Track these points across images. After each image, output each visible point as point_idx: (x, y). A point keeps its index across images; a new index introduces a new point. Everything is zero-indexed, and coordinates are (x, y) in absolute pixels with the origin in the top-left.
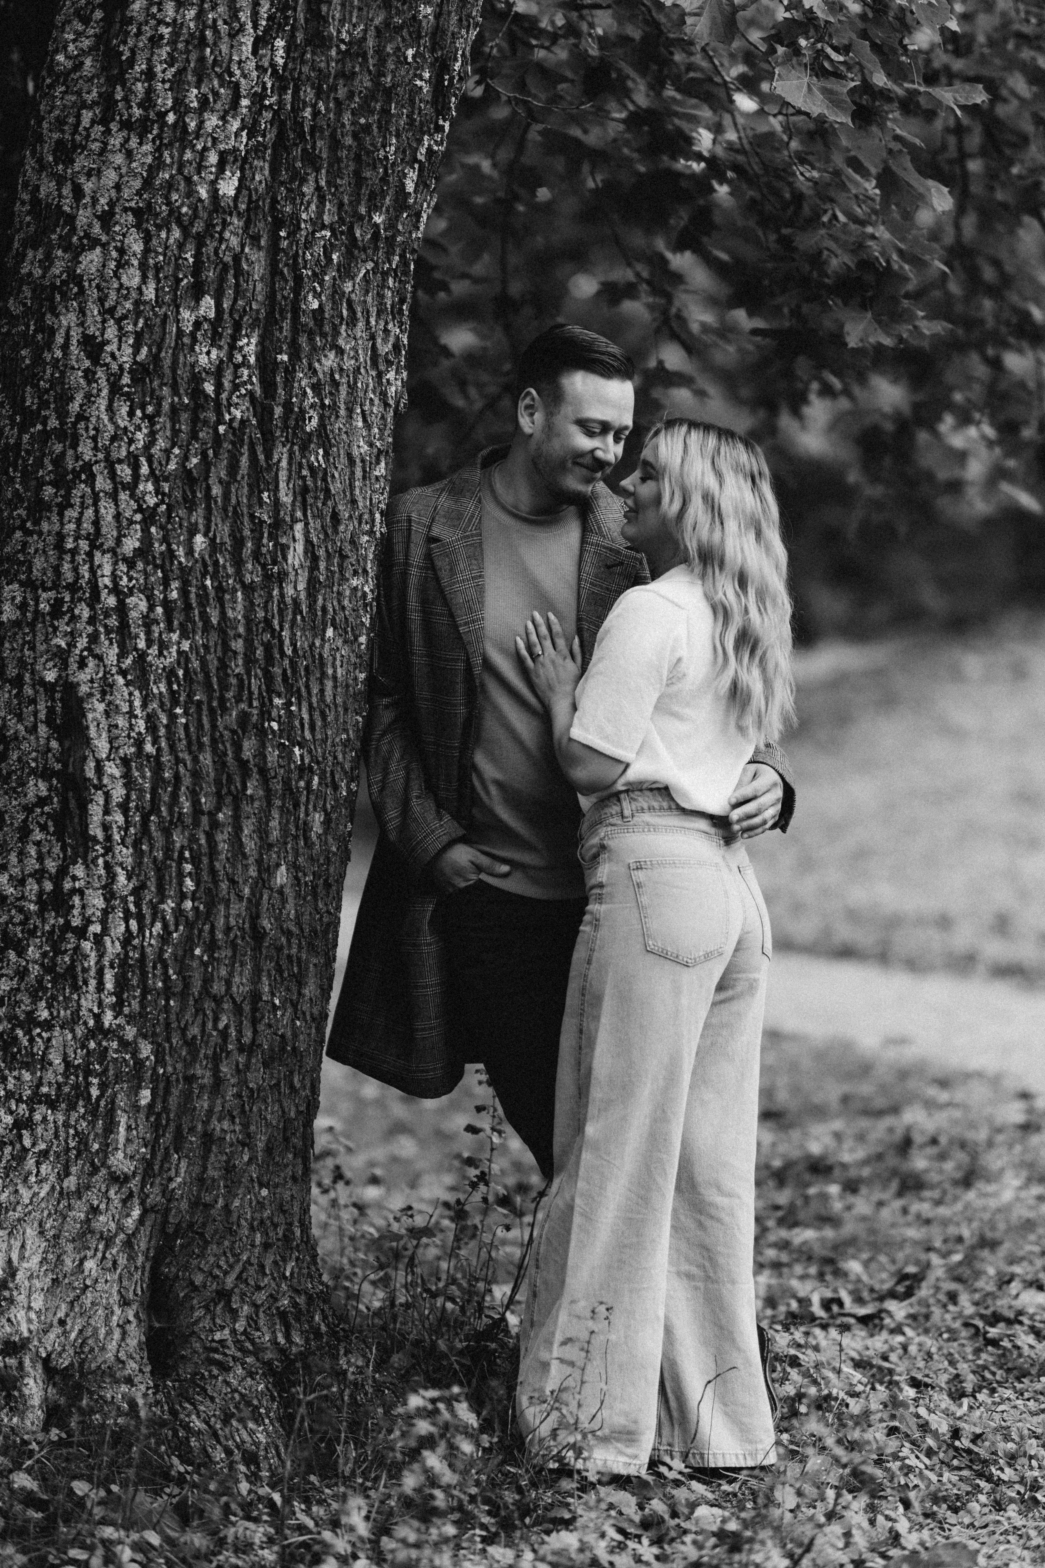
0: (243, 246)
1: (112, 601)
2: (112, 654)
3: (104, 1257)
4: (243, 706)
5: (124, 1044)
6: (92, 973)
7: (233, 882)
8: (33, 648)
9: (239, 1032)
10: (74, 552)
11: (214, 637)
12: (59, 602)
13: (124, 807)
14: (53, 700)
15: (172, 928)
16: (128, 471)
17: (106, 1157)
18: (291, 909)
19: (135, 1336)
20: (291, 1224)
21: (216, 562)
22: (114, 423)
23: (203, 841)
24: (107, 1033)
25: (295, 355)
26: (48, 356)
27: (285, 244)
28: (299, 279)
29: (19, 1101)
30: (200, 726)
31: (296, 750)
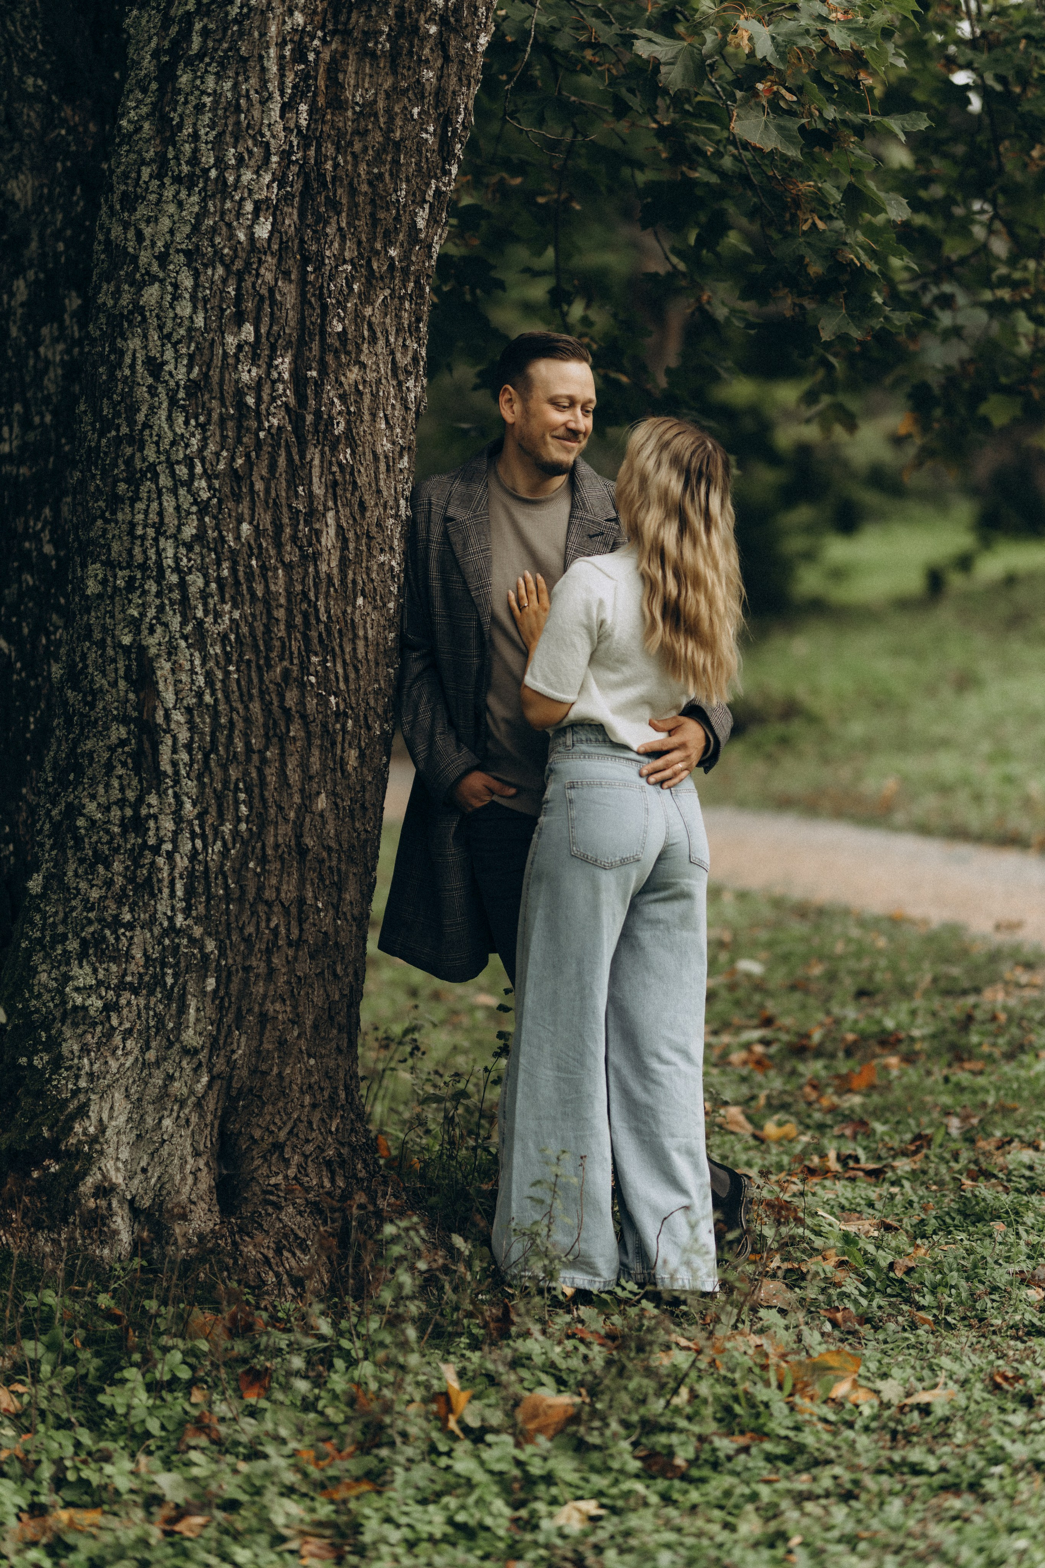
0: (276, 280)
1: (174, 579)
2: (175, 622)
3: (178, 1117)
4: (285, 663)
5: (192, 941)
6: (166, 883)
7: (280, 808)
8: (113, 617)
9: (288, 930)
10: (143, 538)
11: (260, 607)
12: (131, 579)
13: (189, 747)
14: (130, 659)
15: (230, 846)
16: (185, 471)
17: (180, 1034)
18: (331, 829)
19: (206, 1181)
20: (336, 1088)
21: (260, 546)
22: (173, 431)
23: (254, 775)
24: (179, 932)
25: (323, 370)
26: (119, 374)
27: (312, 278)
28: (324, 307)
29: (108, 988)
30: (250, 681)
31: (332, 698)
